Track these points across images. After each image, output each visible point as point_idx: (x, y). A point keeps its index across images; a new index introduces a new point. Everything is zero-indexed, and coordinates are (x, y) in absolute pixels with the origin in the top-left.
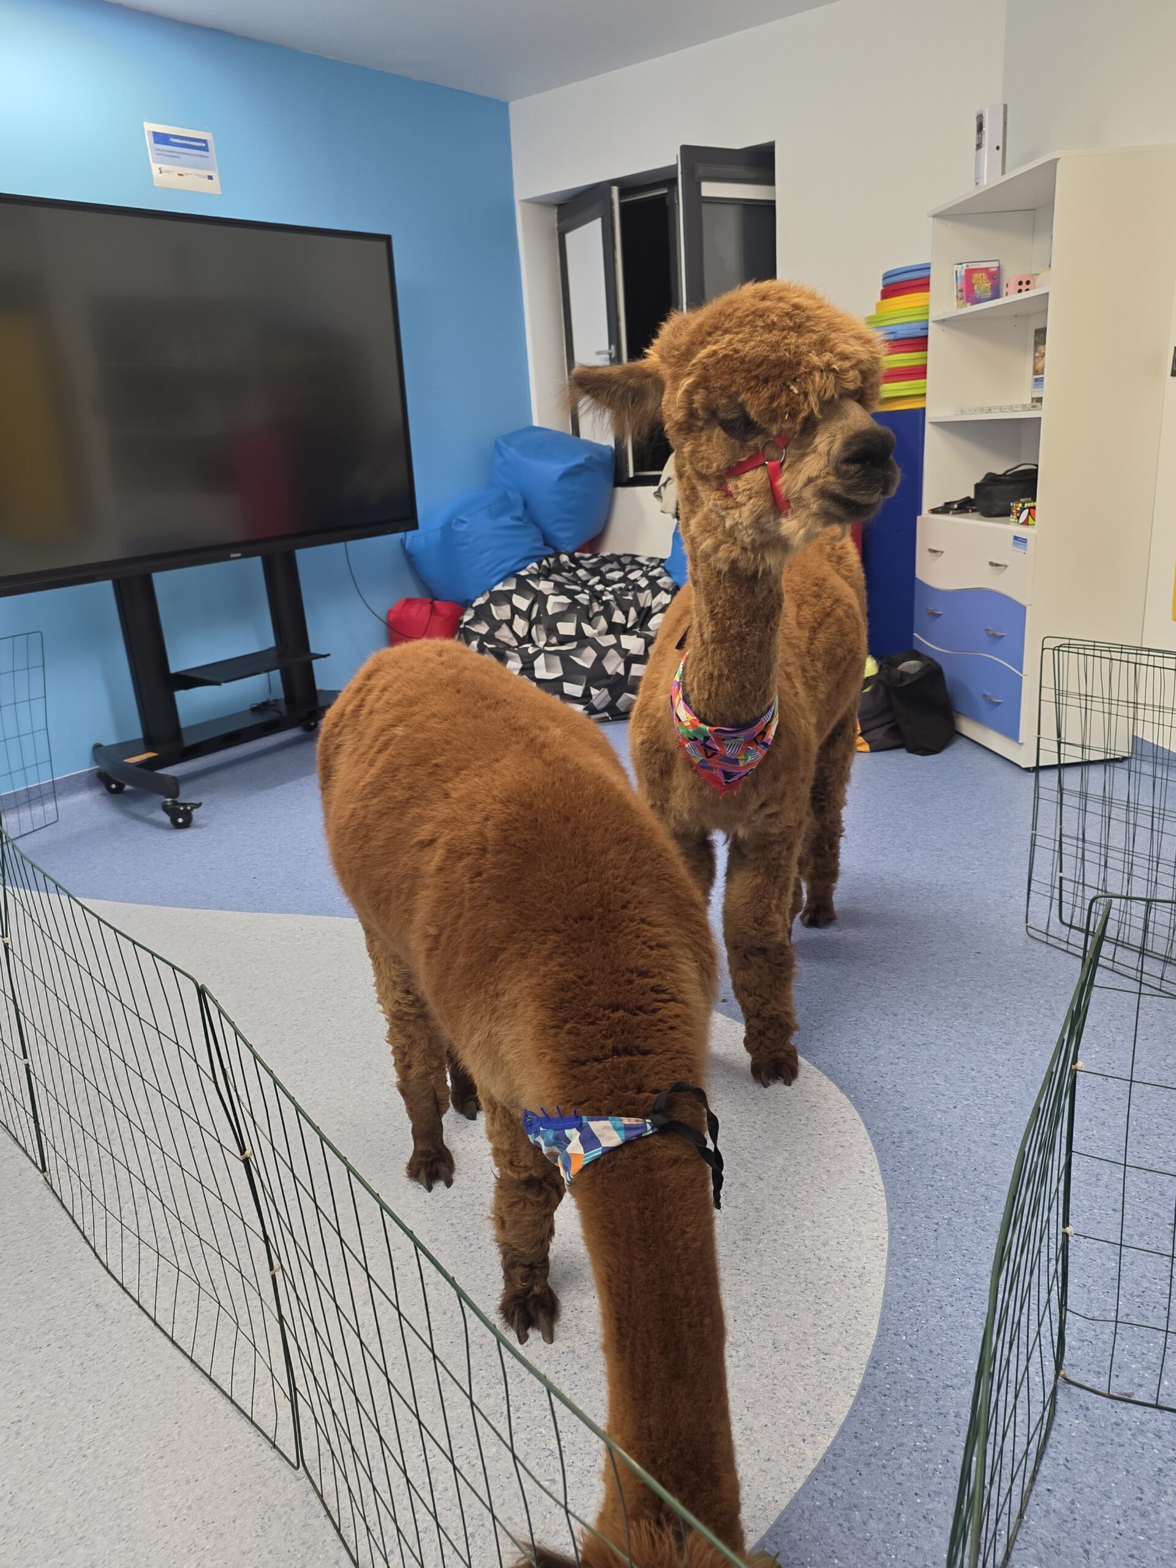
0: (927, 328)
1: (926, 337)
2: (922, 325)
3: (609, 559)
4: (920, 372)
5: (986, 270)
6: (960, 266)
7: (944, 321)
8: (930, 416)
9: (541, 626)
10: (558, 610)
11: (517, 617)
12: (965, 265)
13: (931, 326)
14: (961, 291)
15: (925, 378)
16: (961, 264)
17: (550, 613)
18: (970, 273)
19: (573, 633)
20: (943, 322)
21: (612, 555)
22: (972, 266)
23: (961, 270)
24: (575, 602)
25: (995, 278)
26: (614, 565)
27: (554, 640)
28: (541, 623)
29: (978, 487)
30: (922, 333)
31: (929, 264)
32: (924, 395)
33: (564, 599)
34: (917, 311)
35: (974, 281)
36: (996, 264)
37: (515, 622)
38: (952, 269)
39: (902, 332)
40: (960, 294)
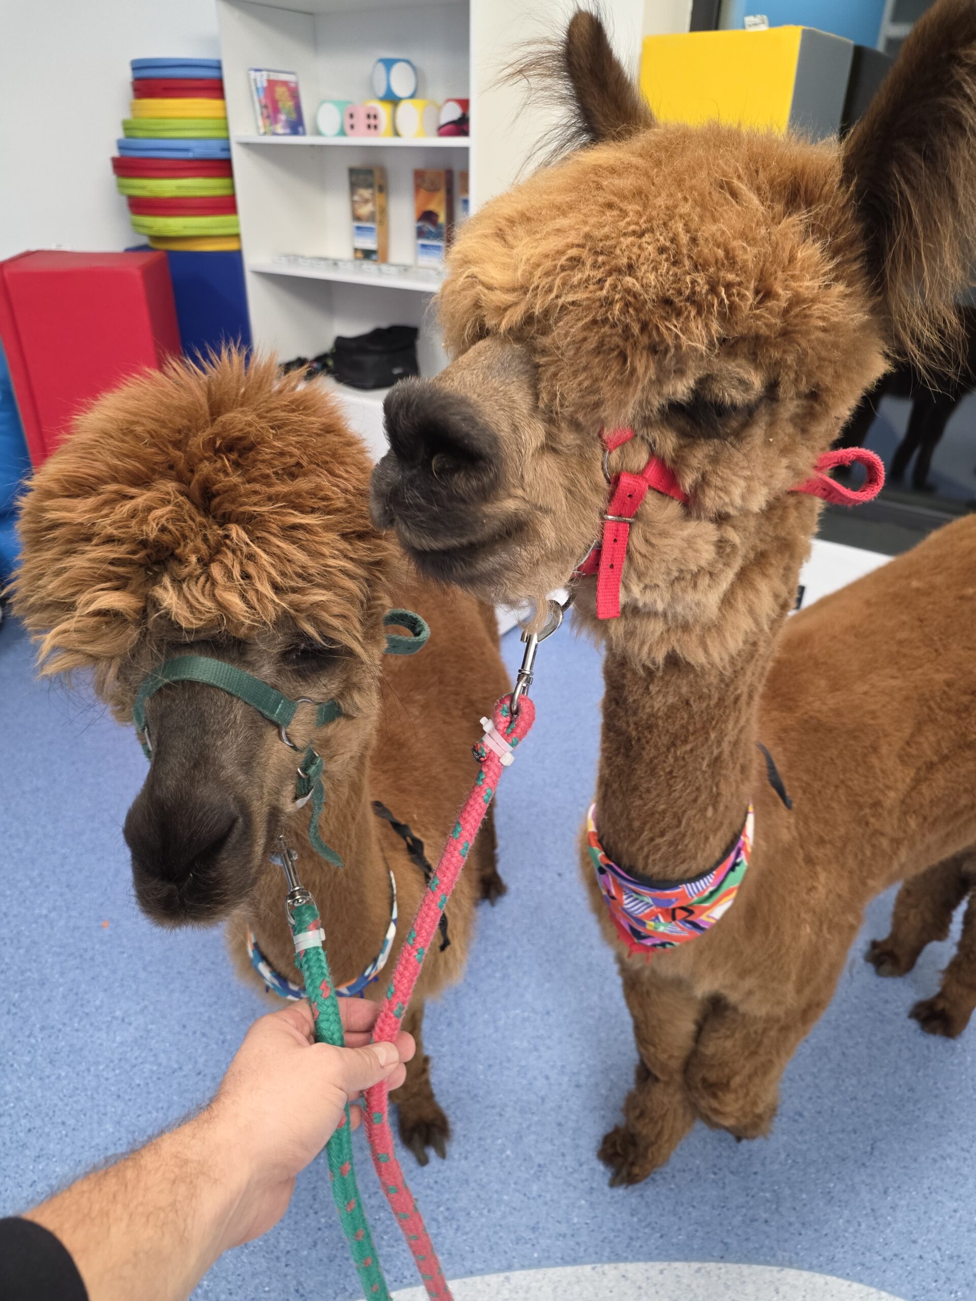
0: (229, 150)
1: (230, 161)
2: (221, 144)
4: (228, 205)
5: (285, 83)
6: (258, 74)
7: (248, 142)
8: (250, 262)
12: (264, 73)
13: (233, 147)
14: (266, 107)
15: (236, 213)
16: (260, 71)
18: (272, 84)
20: (247, 145)
22: (274, 76)
23: (262, 79)
25: (295, 95)
29: (332, 350)
30: (224, 155)
31: (220, 61)
32: (239, 235)
34: (211, 123)
35: (277, 97)
36: (293, 78)
38: (249, 75)
39: (198, 151)
40: (265, 111)
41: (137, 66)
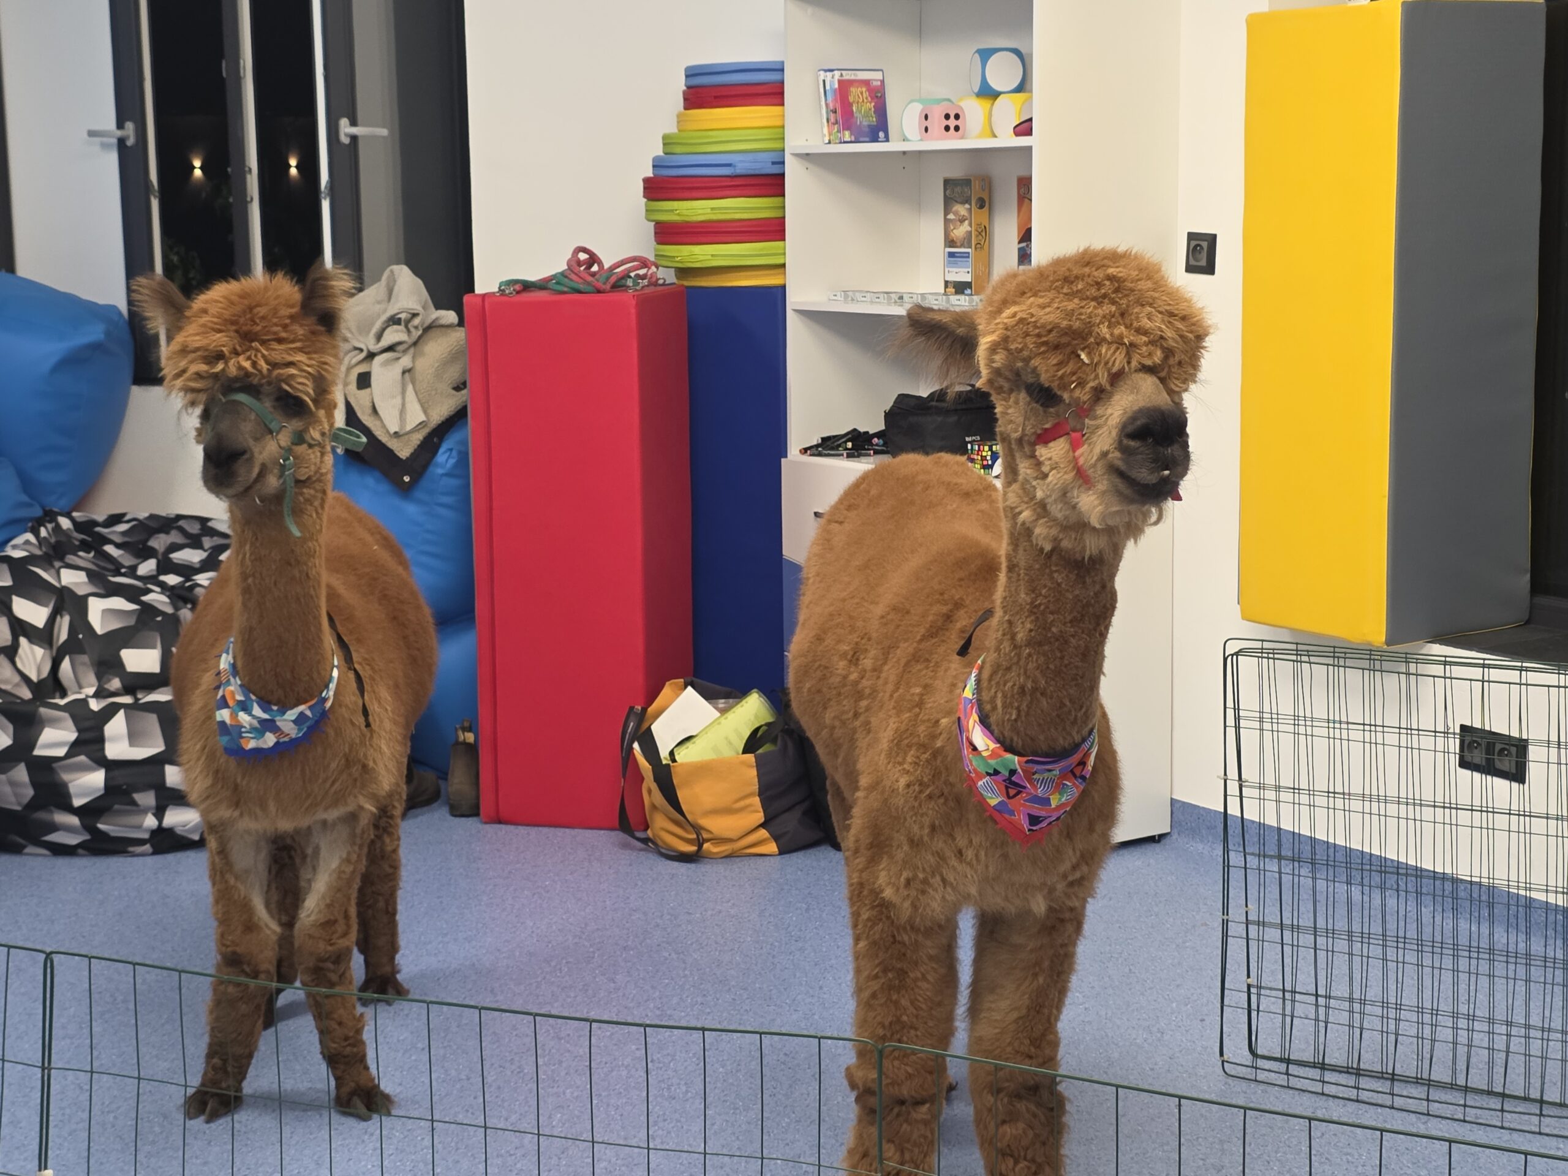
0: (783, 163)
1: (783, 175)
2: (774, 157)
3: (153, 524)
4: (774, 229)
5: (866, 83)
6: (829, 74)
7: (807, 154)
8: (795, 299)
9: (85, 658)
10: (115, 625)
11: (23, 640)
12: (837, 74)
13: (788, 159)
14: (835, 112)
15: (783, 239)
16: (832, 70)
17: (99, 629)
18: (844, 87)
19: (157, 669)
20: (806, 157)
21: (152, 517)
22: (848, 76)
23: (833, 81)
24: (148, 611)
25: (878, 96)
26: (174, 537)
27: (115, 684)
28: (84, 653)
29: (889, 416)
30: (775, 170)
31: (783, 63)
32: (783, 266)
33: (119, 603)
34: (764, 134)
35: (851, 99)
36: (878, 76)
37: (20, 651)
38: (818, 77)
39: (743, 166)
40: (832, 117)
41: (691, 73)
